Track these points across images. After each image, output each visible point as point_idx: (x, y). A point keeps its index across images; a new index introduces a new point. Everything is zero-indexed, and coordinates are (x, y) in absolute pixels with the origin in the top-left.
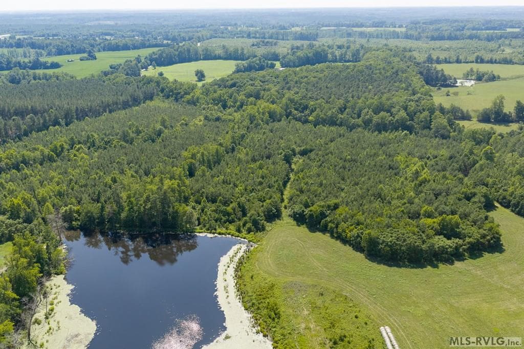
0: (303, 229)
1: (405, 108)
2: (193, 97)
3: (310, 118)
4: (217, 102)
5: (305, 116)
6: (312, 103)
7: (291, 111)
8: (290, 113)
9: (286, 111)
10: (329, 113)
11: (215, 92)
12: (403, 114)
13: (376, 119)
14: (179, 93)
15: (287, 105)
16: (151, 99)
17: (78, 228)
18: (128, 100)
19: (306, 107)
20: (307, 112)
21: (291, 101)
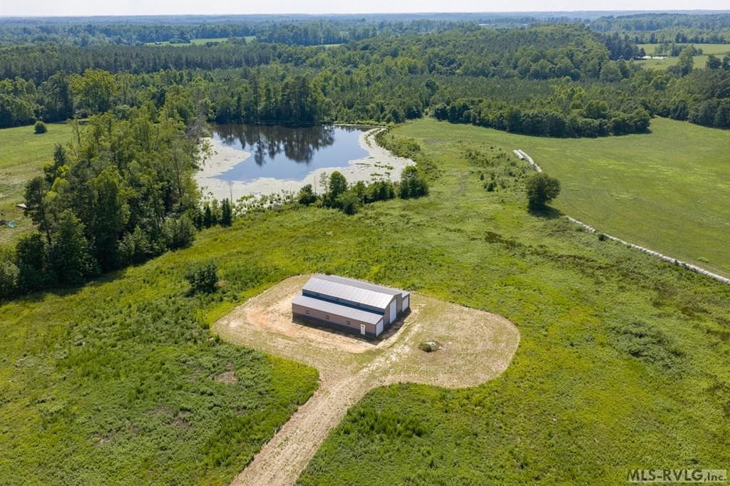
0: (445, 123)
1: (571, 56)
2: (317, 60)
3: (458, 71)
4: (345, 64)
5: (451, 70)
6: (460, 57)
7: (434, 65)
8: (434, 68)
9: (429, 65)
10: (480, 65)
11: (344, 53)
12: (567, 61)
13: (534, 67)
14: (300, 58)
15: (430, 60)
16: (267, 63)
17: (214, 120)
18: (241, 60)
19: (452, 62)
20: (455, 65)
21: (436, 56)
